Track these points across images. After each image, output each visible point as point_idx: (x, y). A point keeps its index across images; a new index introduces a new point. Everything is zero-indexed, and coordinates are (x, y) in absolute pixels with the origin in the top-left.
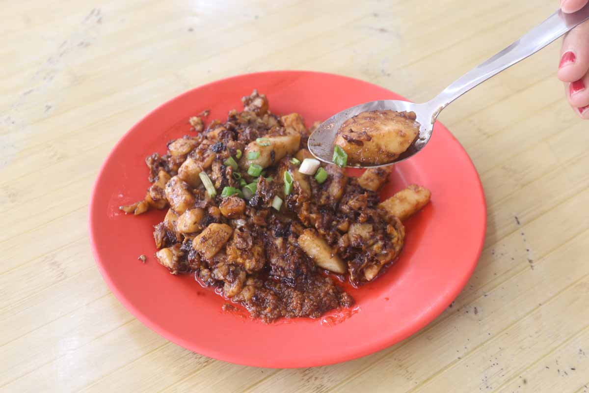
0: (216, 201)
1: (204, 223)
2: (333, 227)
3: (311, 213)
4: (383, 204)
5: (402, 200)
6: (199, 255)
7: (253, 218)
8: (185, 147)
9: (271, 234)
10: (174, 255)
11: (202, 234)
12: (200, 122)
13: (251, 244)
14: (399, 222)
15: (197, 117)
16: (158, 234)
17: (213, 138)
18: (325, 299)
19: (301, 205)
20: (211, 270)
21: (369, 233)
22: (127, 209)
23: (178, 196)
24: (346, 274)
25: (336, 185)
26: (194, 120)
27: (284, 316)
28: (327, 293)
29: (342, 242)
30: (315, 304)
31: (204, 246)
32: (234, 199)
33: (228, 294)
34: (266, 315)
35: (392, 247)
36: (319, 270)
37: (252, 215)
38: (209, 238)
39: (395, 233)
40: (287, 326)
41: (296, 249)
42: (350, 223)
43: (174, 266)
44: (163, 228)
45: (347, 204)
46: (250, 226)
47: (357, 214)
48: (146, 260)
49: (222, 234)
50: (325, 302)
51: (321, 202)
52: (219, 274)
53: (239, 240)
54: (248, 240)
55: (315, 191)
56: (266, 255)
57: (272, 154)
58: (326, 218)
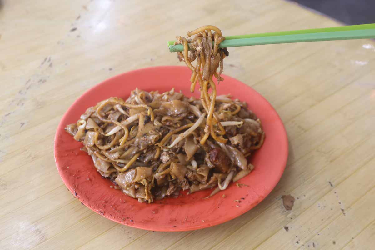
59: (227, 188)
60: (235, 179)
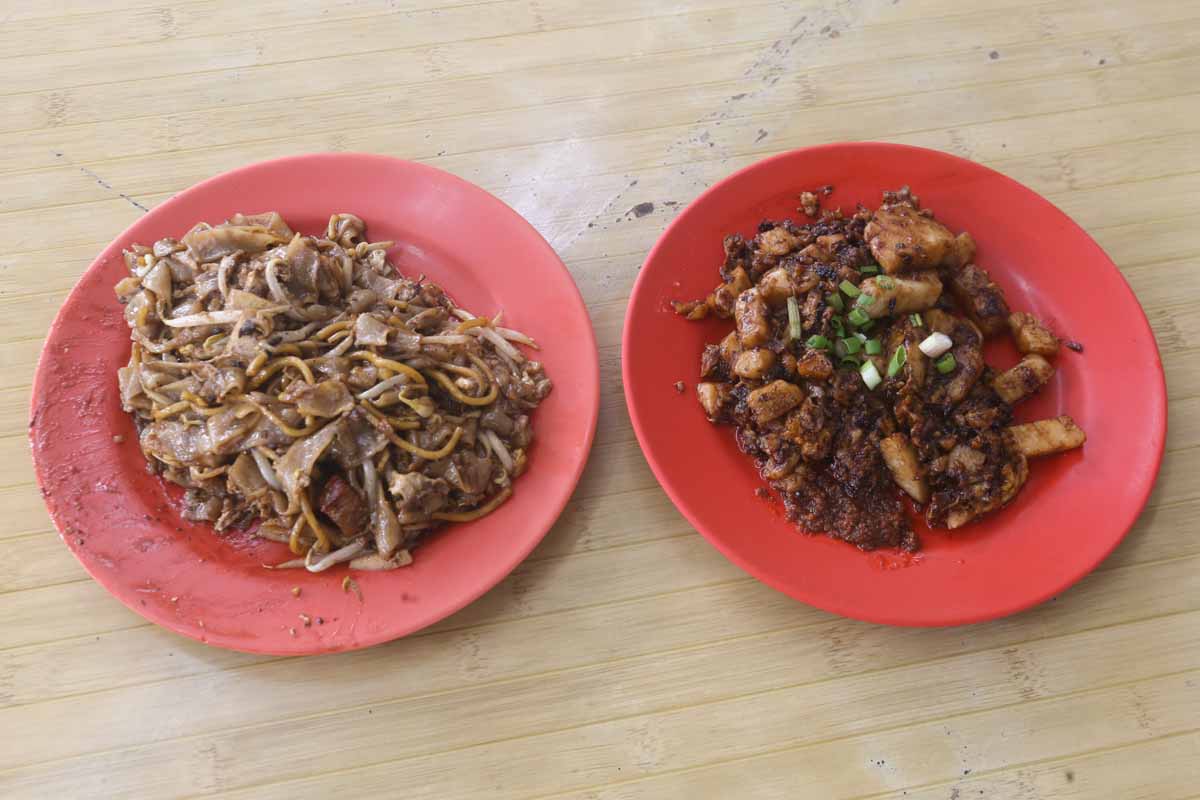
0: (796, 349)
1: (771, 373)
2: (933, 438)
3: (912, 411)
4: (1013, 429)
5: (1041, 434)
6: (750, 412)
7: (835, 393)
8: (782, 246)
9: (851, 419)
10: (720, 397)
11: (765, 390)
12: (814, 202)
13: (820, 426)
14: (1024, 461)
15: (813, 193)
16: (707, 359)
17: (825, 246)
18: (885, 531)
19: (904, 397)
20: (758, 434)
21: (976, 465)
22: (679, 308)
23: (750, 322)
24: (925, 505)
25: (962, 383)
26: (807, 196)
27: (826, 532)
28: (890, 524)
29: (936, 465)
30: (869, 533)
31: (760, 407)
32: (821, 358)
33: (768, 475)
34: (805, 522)
35: (1000, 495)
36: (894, 485)
37: (835, 385)
38: (771, 399)
39: (1011, 477)
40: (824, 546)
41: (874, 452)
42: (958, 442)
43: (716, 412)
44: (717, 355)
45: (964, 414)
46: (828, 399)
47: (972, 434)
48: (683, 391)
49: (789, 399)
50: (884, 534)
51: (931, 400)
52: (766, 444)
53: (807, 417)
54: (818, 421)
55: (929, 381)
56: (833, 445)
57: (892, 302)
58: (929, 424)
59: (321, 574)
60: (356, 564)
